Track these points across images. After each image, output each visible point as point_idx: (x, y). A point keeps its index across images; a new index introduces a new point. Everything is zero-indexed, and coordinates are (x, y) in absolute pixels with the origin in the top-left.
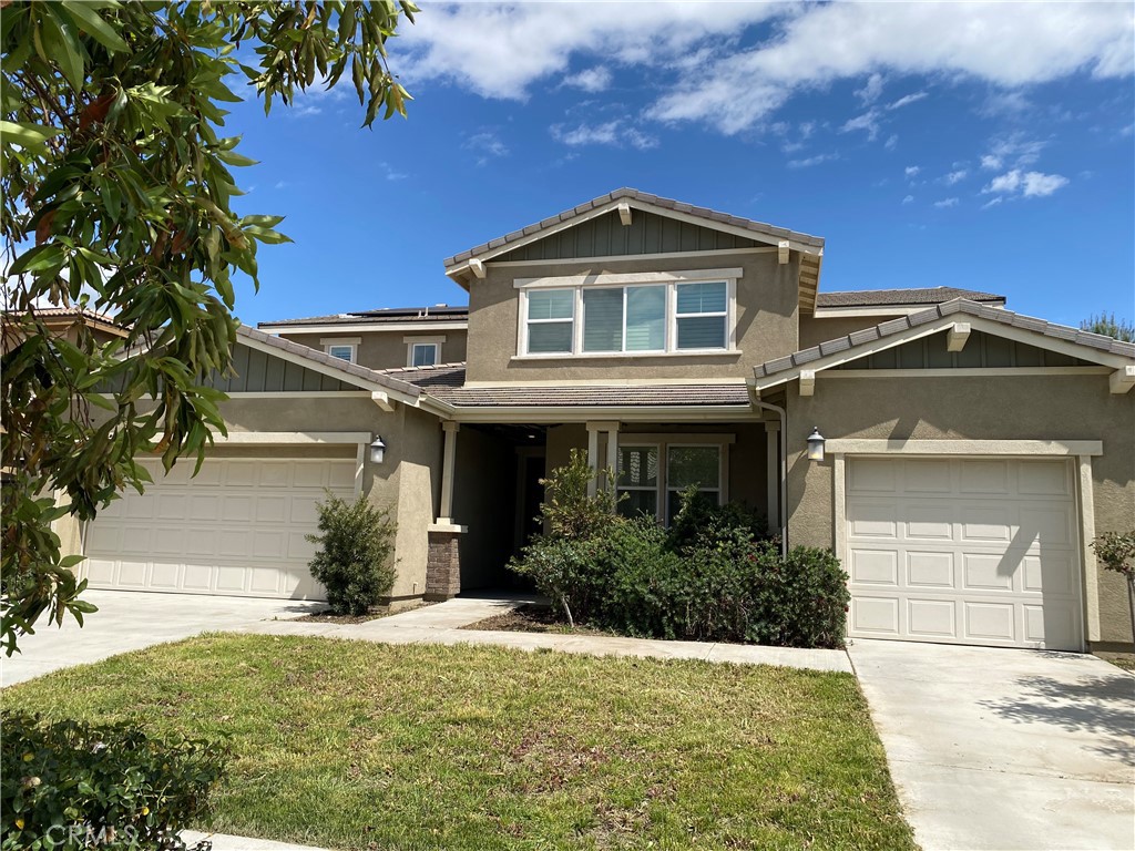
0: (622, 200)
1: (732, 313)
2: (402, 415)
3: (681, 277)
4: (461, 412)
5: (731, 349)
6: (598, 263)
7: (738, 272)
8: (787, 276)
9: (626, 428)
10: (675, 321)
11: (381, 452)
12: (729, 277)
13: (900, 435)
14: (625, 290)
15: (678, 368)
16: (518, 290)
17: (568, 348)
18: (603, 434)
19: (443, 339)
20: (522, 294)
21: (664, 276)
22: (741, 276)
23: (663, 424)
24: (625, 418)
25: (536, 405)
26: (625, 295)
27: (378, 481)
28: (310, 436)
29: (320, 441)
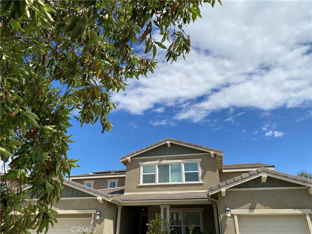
0: (168, 141)
1: (200, 171)
2: (106, 204)
3: (185, 161)
4: (123, 202)
5: (201, 182)
6: (162, 157)
7: (201, 160)
8: (214, 161)
9: (172, 207)
10: (184, 173)
11: (99, 216)
12: (198, 161)
13: (252, 208)
14: (170, 165)
15: (186, 188)
17: (154, 182)
18: (165, 209)
19: (118, 180)
20: (141, 166)
21: (180, 161)
22: (201, 161)
23: (182, 205)
24: (171, 204)
25: (145, 200)
27: (97, 225)
28: (79, 211)
29: (81, 213)
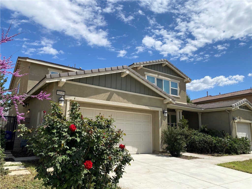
0: (166, 61)
2: (167, 105)
3: (172, 80)
5: (179, 97)
10: (171, 89)
12: (178, 82)
18: (179, 112)
20: (146, 76)
21: (169, 79)
22: (180, 82)
26: (163, 81)
27: (163, 121)
29: (151, 109)
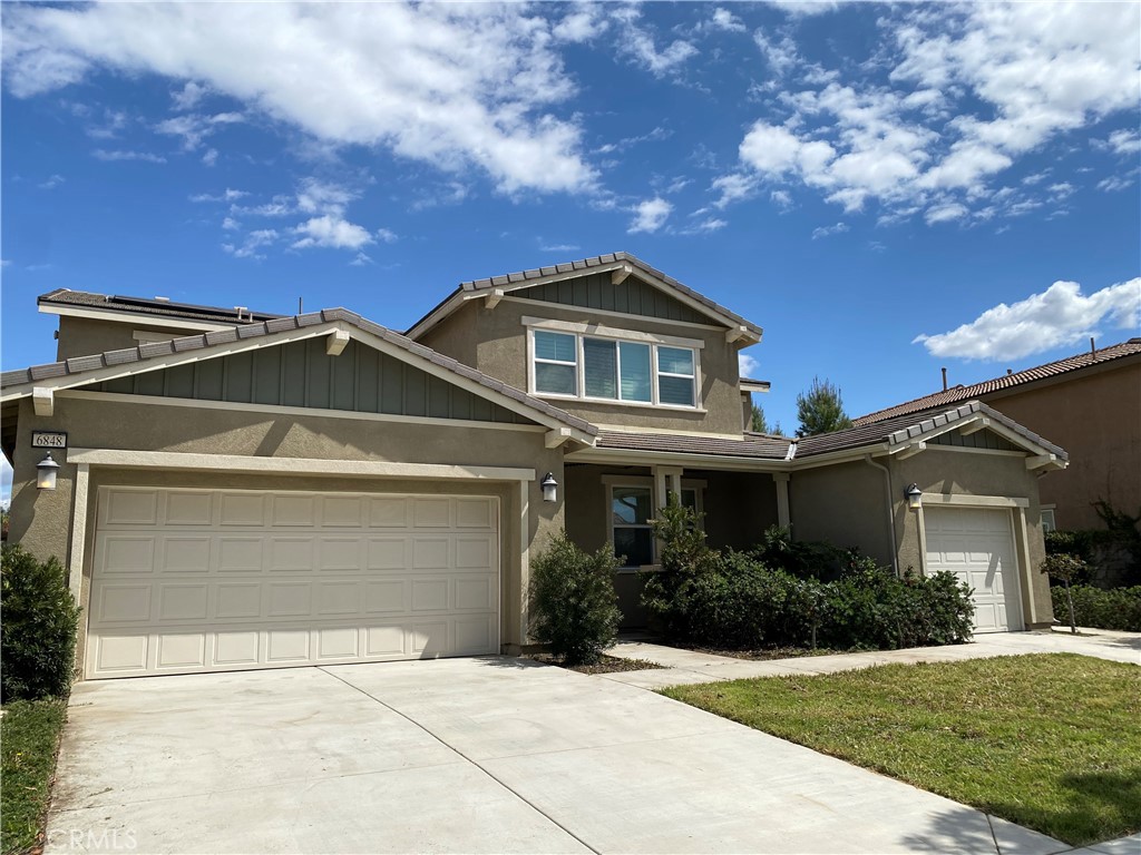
0: (624, 262)
1: (698, 377)
5: (700, 409)
6: (597, 315)
7: (701, 344)
8: (731, 354)
10: (657, 378)
11: (554, 491)
12: (695, 347)
13: (946, 491)
14: (618, 344)
15: (662, 419)
16: (525, 327)
17: (574, 391)
20: (530, 333)
22: (703, 347)
26: (618, 349)
28: (469, 471)
29: (481, 477)
